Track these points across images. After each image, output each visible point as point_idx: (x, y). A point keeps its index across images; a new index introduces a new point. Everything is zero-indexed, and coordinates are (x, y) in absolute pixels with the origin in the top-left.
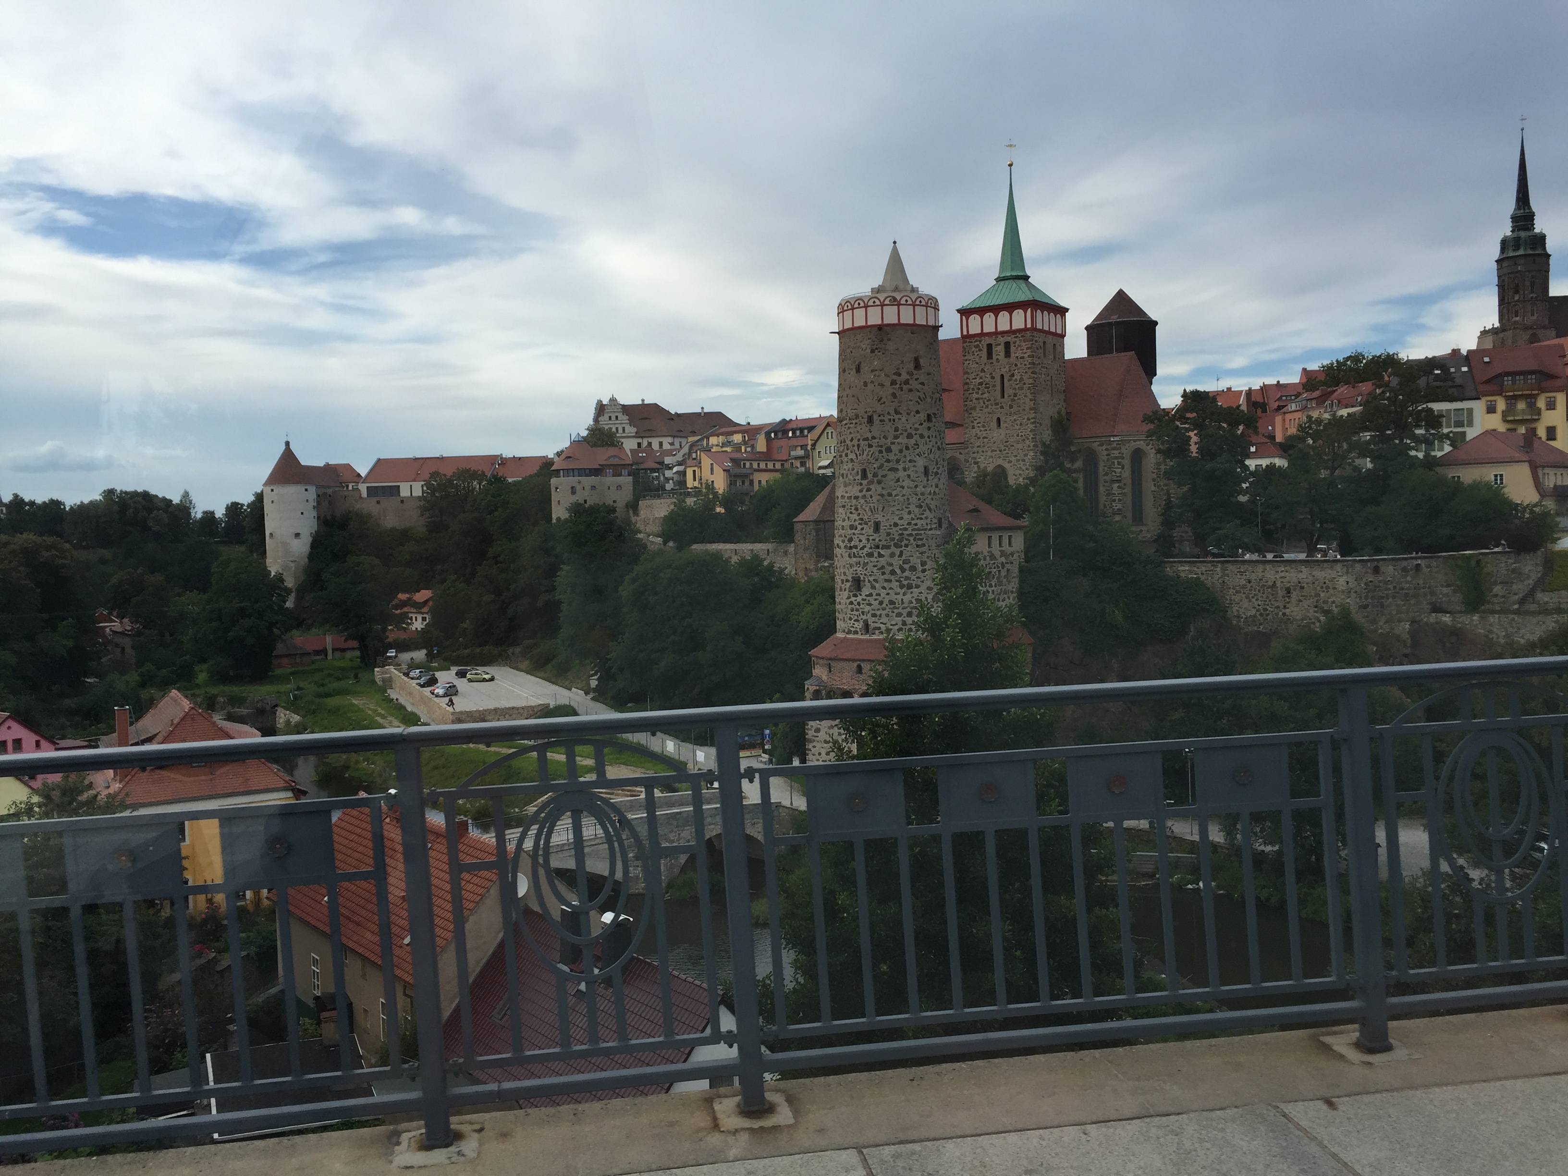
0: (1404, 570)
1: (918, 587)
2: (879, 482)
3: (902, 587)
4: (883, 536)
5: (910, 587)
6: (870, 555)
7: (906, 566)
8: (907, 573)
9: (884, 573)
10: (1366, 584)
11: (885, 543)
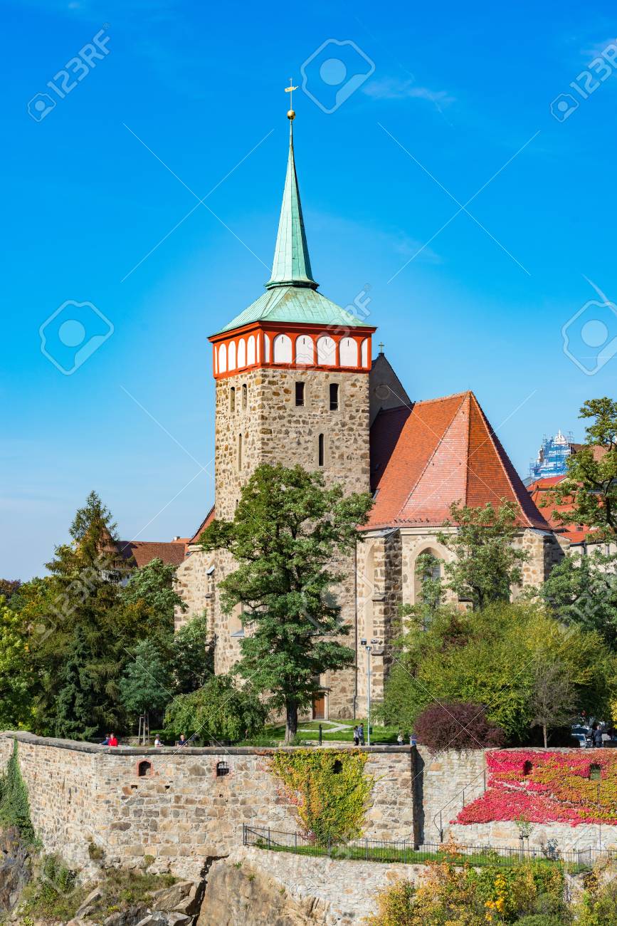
0: (197, 771)
10: (125, 790)
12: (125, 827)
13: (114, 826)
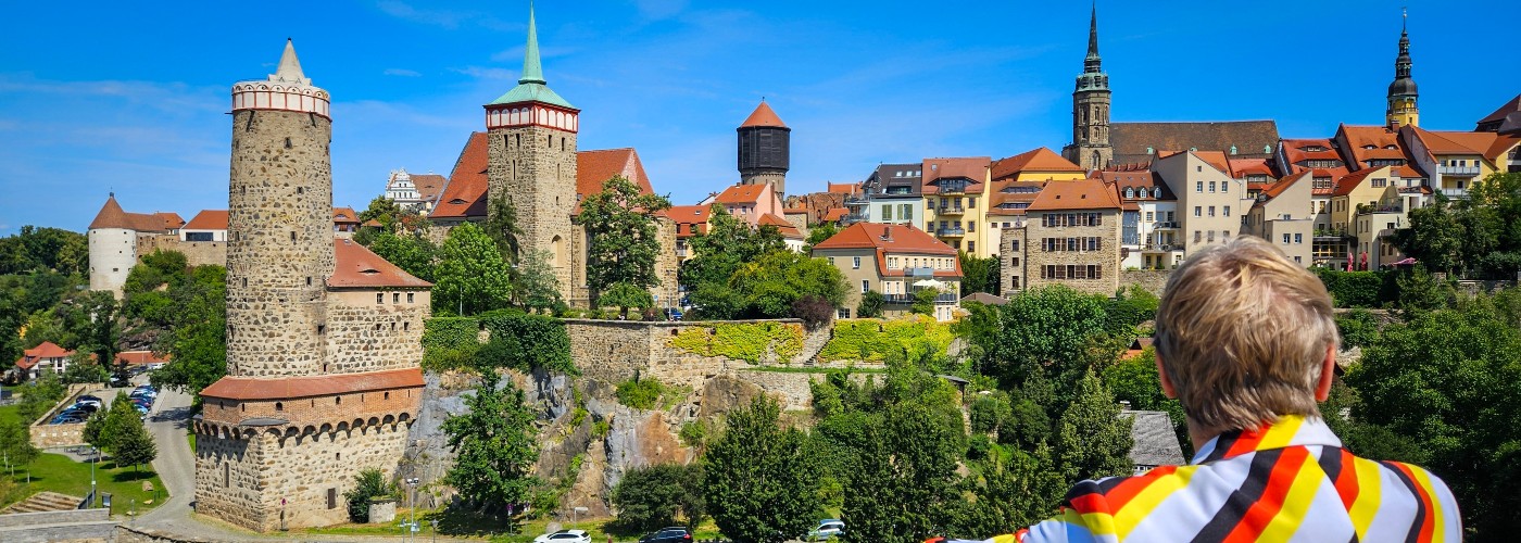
1: (279, 335)
2: (248, 244)
3: (264, 335)
4: (250, 291)
5: (272, 335)
6: (240, 307)
7: (268, 318)
8: (269, 324)
9: (249, 323)
10: (665, 344)
11: (251, 297)
12: (664, 363)
13: (659, 363)
